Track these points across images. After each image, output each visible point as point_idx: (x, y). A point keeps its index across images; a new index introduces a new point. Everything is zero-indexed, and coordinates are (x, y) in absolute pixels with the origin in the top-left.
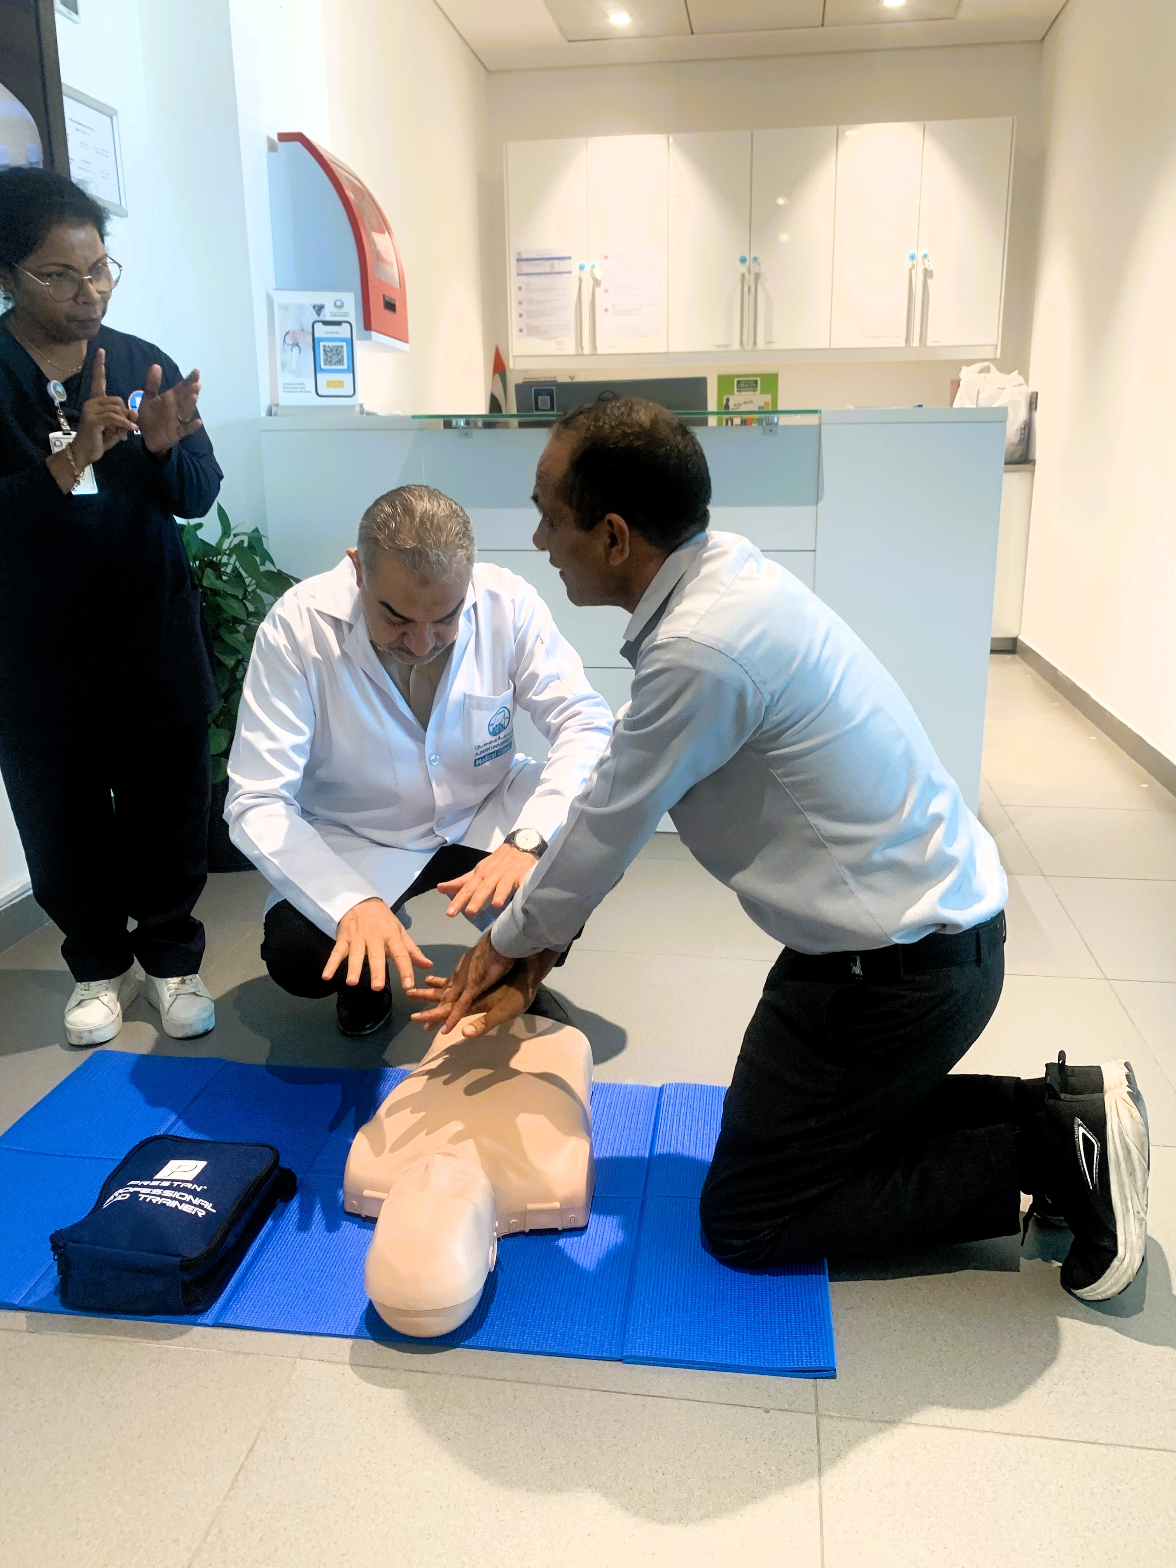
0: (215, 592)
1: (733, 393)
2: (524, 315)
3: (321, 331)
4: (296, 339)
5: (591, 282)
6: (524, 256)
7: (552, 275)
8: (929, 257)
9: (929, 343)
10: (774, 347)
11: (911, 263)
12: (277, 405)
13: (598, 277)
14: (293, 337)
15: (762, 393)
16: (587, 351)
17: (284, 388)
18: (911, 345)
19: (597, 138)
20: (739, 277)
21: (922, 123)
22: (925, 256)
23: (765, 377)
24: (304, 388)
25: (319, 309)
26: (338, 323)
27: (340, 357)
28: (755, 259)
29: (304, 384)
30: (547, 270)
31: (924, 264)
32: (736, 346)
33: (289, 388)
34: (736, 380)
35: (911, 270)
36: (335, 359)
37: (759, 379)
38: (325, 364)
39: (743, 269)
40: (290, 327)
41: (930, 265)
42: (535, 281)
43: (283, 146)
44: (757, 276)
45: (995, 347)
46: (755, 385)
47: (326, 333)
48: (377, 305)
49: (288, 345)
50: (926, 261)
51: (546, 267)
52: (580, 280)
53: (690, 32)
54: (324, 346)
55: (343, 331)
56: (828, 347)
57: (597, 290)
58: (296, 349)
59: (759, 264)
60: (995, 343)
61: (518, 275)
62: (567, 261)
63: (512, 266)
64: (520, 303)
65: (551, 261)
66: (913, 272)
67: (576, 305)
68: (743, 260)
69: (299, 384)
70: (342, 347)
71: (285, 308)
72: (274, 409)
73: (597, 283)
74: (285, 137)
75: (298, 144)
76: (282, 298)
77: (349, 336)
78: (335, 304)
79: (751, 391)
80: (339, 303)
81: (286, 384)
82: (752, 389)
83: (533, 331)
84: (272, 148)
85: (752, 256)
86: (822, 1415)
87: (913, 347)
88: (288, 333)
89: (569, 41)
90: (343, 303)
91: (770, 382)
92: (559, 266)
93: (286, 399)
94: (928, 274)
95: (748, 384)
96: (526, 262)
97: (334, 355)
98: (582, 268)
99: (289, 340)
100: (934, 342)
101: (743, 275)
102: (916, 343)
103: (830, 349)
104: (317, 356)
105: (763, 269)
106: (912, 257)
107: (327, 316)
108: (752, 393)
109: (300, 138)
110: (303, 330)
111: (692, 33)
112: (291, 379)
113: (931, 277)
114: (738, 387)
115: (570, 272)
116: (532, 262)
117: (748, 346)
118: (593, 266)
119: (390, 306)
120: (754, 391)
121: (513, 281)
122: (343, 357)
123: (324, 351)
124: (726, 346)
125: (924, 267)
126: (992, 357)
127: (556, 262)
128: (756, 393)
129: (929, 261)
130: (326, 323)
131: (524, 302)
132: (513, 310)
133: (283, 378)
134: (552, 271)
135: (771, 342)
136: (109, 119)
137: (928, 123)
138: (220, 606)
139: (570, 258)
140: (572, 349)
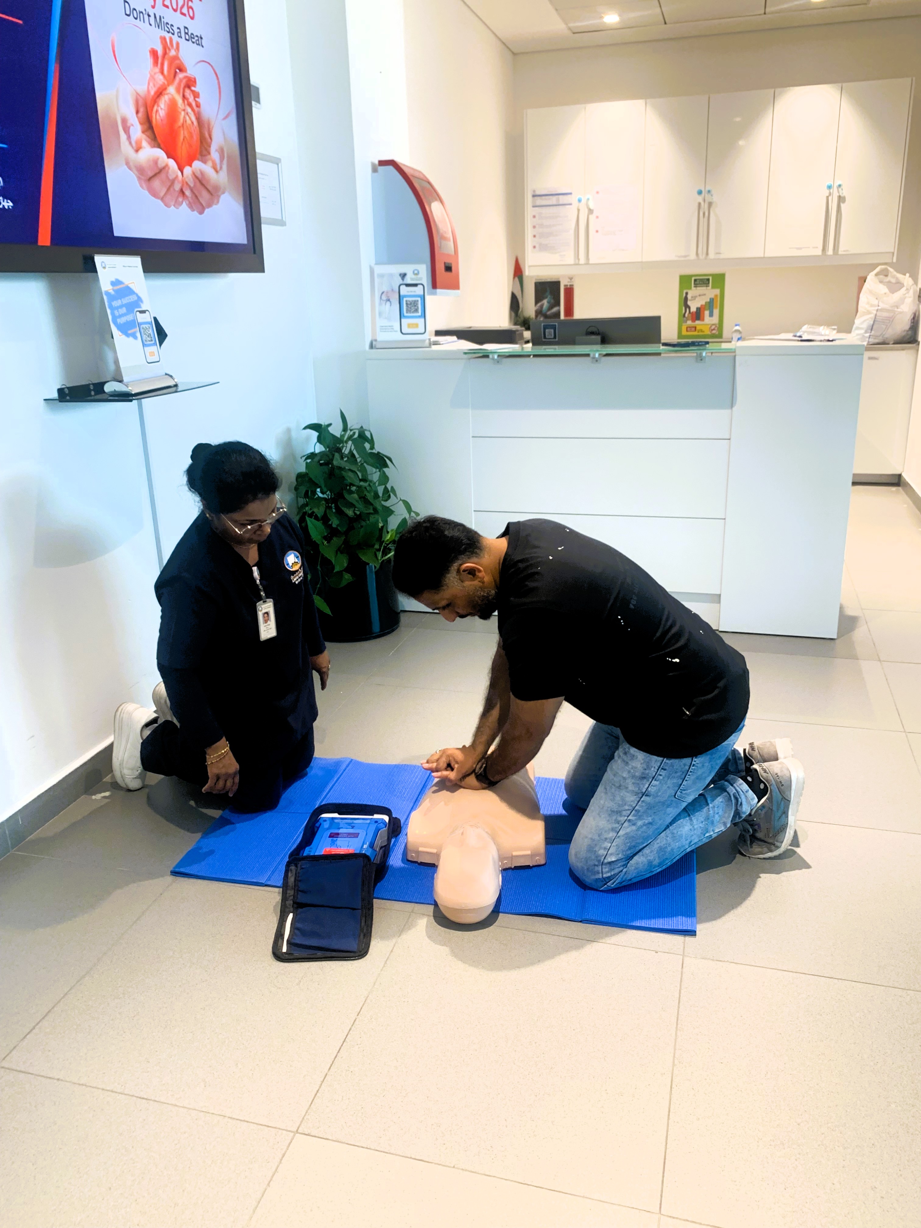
0: (340, 468)
1: (691, 288)
2: (537, 236)
3: (404, 290)
4: (388, 297)
5: (587, 211)
6: (538, 193)
7: (558, 207)
8: (843, 187)
9: (841, 252)
10: (722, 256)
11: (828, 191)
12: (376, 340)
13: (591, 207)
14: (386, 295)
15: (713, 288)
16: (582, 261)
17: (380, 329)
18: (827, 254)
19: (594, 104)
20: (697, 205)
21: (840, 84)
22: (840, 186)
23: (715, 276)
24: (393, 329)
25: (403, 276)
26: (415, 285)
27: (416, 308)
28: (709, 192)
29: (393, 326)
30: (555, 203)
31: (838, 192)
32: (693, 256)
33: (384, 329)
34: (693, 279)
35: (828, 197)
36: (413, 309)
37: (711, 278)
38: (407, 313)
39: (700, 199)
40: (385, 289)
41: (844, 193)
42: (544, 211)
43: (381, 169)
44: (710, 204)
45: (892, 254)
46: (707, 282)
47: (408, 292)
48: (440, 267)
49: (383, 300)
50: (840, 189)
51: (553, 200)
52: (579, 210)
53: (663, 22)
54: (406, 301)
55: (419, 290)
56: (762, 256)
57: (590, 216)
58: (388, 303)
59: (712, 196)
60: (893, 251)
61: (533, 207)
62: (569, 196)
63: (529, 200)
64: (534, 227)
65: (557, 196)
66: (830, 198)
67: (575, 227)
68: (700, 193)
69: (390, 326)
70: (418, 301)
71: (381, 276)
72: (374, 343)
73: (591, 211)
74: (382, 163)
75: (391, 168)
76: (379, 270)
77: (422, 293)
78: (414, 272)
79: (704, 286)
80: (416, 272)
81: (382, 327)
82: (705, 285)
83: (544, 248)
84: (375, 170)
85: (707, 189)
86: (686, 956)
87: (828, 255)
88: (383, 293)
89: (574, 33)
90: (418, 272)
91: (719, 280)
92: (563, 199)
93: (382, 337)
94: (841, 199)
95: (702, 281)
96: (539, 198)
97: (412, 306)
98: (580, 201)
99: (384, 297)
100: (844, 251)
101: (700, 204)
102: (830, 252)
103: (764, 257)
104: (401, 307)
105: (715, 198)
106: (829, 187)
107: (408, 280)
108: (705, 288)
109: (392, 163)
110: (392, 290)
111: (665, 23)
112: (385, 323)
113: (844, 201)
114: (694, 284)
115: (571, 204)
116: (544, 197)
117: (702, 256)
118: (588, 199)
119: (448, 269)
120: (707, 286)
121: (529, 211)
122: (418, 307)
123: (407, 304)
124: (685, 256)
125: (838, 194)
126: (890, 261)
127: (561, 197)
128: (708, 288)
129: (842, 189)
130: (408, 285)
131: (537, 226)
132: (529, 232)
133: (380, 322)
134: (558, 204)
135: (720, 253)
136: (276, 166)
137: (844, 85)
138: (343, 477)
139: (571, 194)
140: (571, 260)
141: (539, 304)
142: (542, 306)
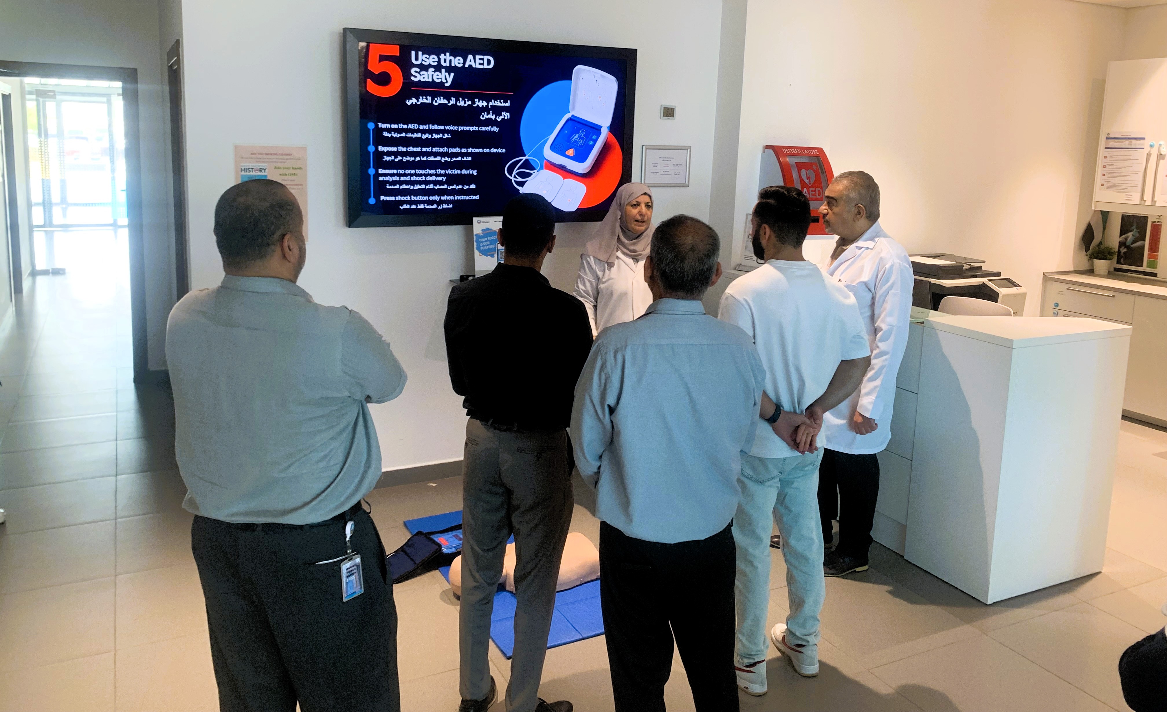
2: (1106, 175)
5: (1157, 156)
6: (1112, 136)
7: (1129, 150)
12: (741, 265)
13: (1163, 153)
16: (1149, 203)
30: (1127, 146)
42: (1116, 152)
43: (767, 150)
51: (1126, 144)
52: (1149, 154)
57: (1160, 160)
61: (1106, 148)
62: (1142, 141)
63: (1103, 142)
64: (1104, 167)
65: (1130, 140)
67: (1144, 171)
73: (1161, 156)
74: (767, 147)
75: (771, 151)
81: (746, 256)
83: (1111, 186)
84: (764, 151)
92: (1135, 143)
93: (745, 263)
96: (1112, 140)
98: (1152, 146)
109: (772, 147)
115: (1142, 149)
116: (1117, 140)
118: (1160, 145)
121: (1102, 152)
127: (1134, 141)
131: (1107, 167)
132: (1099, 171)
133: (745, 253)
134: (1130, 147)
136: (686, 151)
139: (1144, 139)
140: (1137, 201)
141: (1124, 236)
142: (1126, 239)
